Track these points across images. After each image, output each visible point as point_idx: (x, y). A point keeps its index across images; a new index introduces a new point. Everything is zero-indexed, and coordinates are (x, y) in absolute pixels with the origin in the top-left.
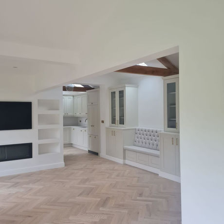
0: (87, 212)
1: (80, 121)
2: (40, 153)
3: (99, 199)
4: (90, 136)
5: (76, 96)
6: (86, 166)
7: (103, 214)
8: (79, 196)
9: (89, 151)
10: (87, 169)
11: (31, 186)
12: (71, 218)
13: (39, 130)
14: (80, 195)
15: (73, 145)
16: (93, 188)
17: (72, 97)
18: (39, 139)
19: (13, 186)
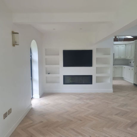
0: (117, 128)
1: (130, 62)
2: (97, 82)
3: (129, 121)
4: (135, 74)
5: (128, 44)
6: (128, 95)
7: (129, 133)
8: (115, 115)
9: (135, 84)
10: (128, 97)
11: (88, 101)
12: (104, 129)
13: (96, 67)
14: (117, 114)
15: (124, 79)
16: (128, 112)
17: (124, 45)
18: (97, 73)
19: (78, 99)
